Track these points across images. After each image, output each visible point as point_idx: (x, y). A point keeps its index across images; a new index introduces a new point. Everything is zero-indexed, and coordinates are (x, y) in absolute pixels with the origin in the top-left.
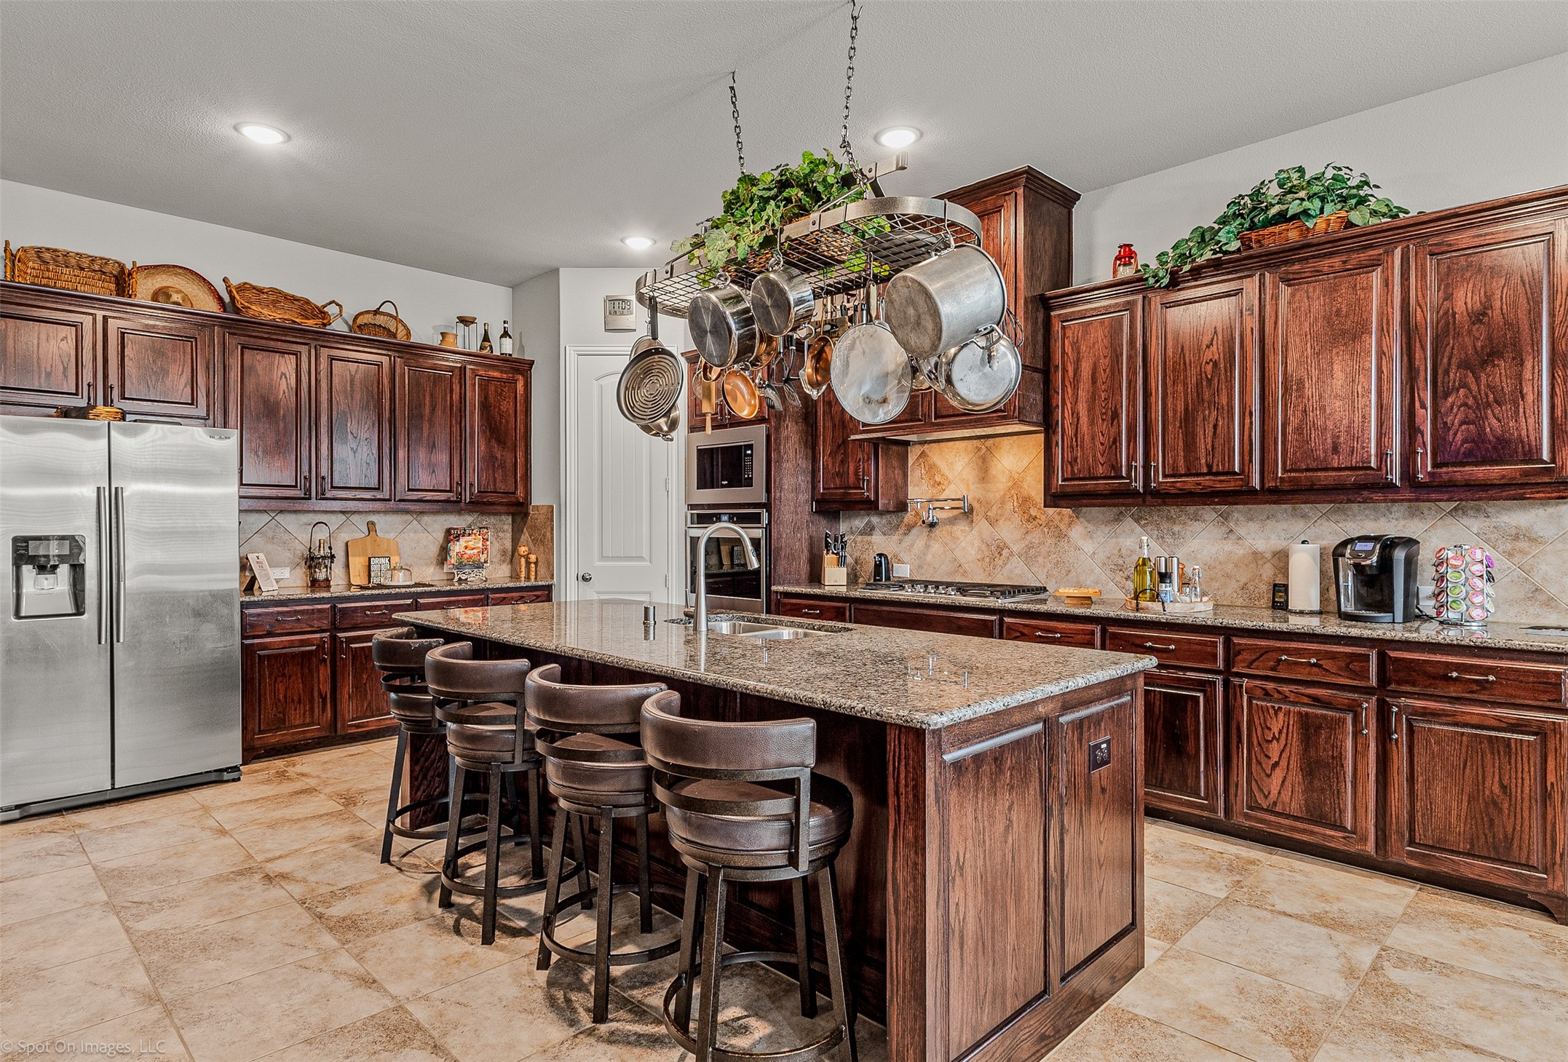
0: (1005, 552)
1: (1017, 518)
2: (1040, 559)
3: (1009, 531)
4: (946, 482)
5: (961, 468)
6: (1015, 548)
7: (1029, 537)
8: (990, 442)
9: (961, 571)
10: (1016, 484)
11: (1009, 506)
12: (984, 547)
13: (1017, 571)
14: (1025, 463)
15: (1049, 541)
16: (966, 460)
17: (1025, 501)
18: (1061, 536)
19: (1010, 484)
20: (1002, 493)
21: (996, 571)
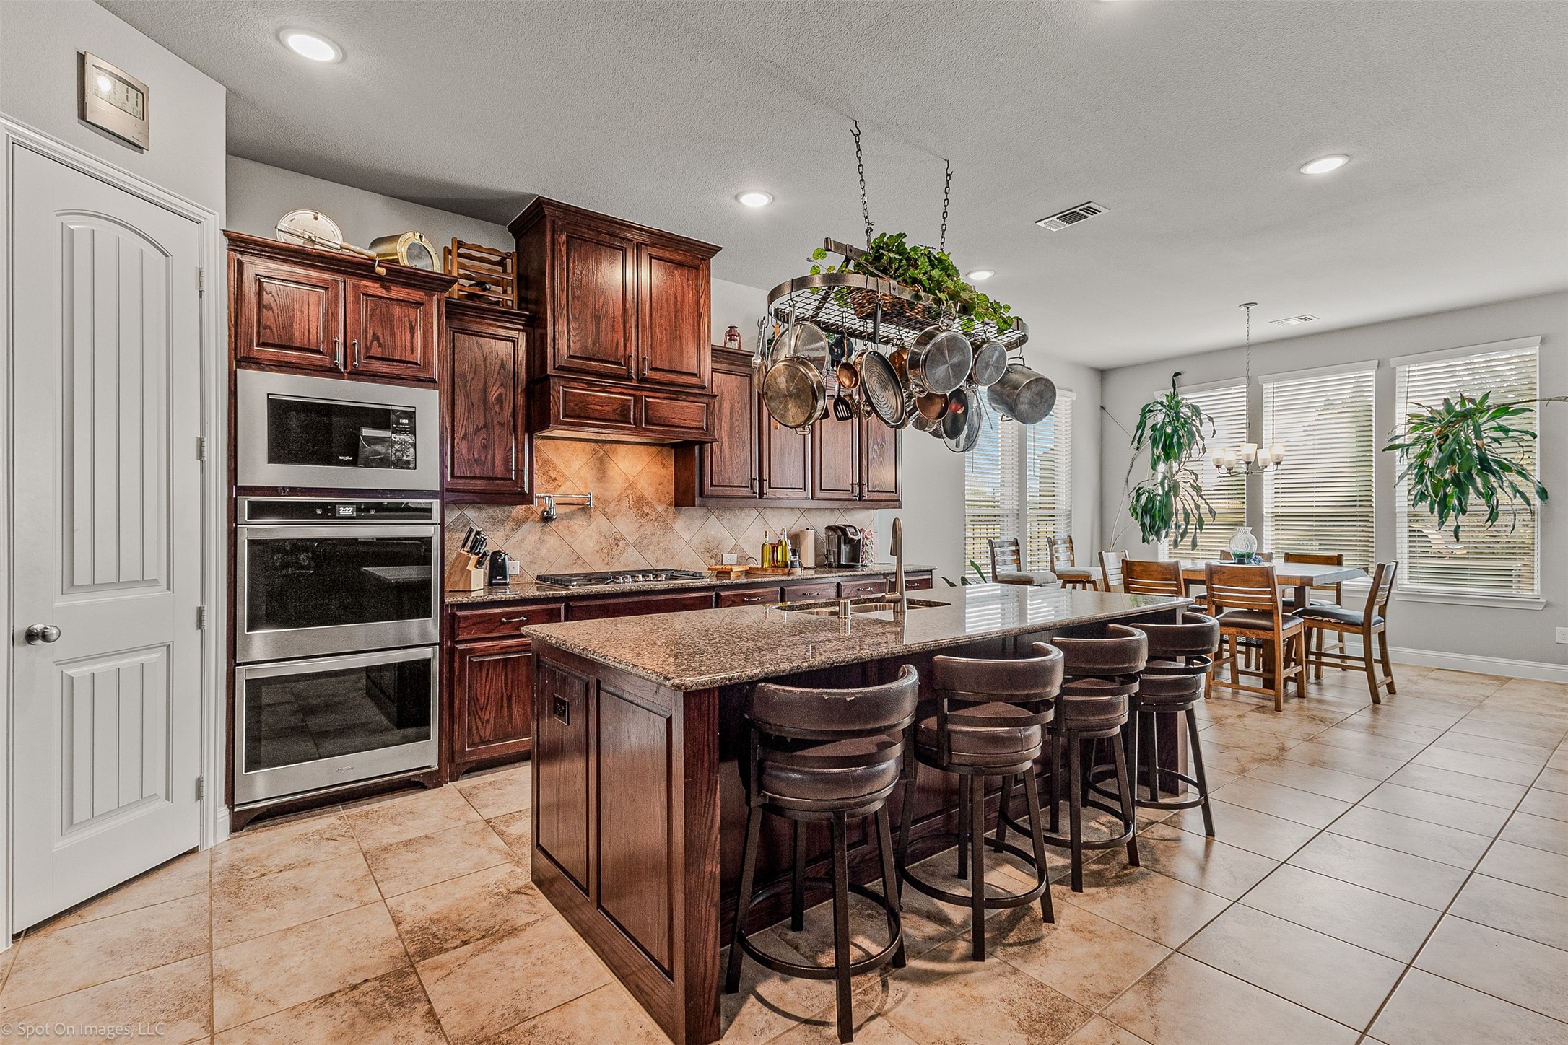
0: (622, 543)
1: (632, 514)
2: (651, 547)
3: (626, 525)
4: (562, 479)
5: (578, 467)
6: (631, 540)
7: (642, 530)
8: (607, 447)
9: (579, 562)
10: (632, 485)
11: (625, 504)
12: (602, 539)
13: (633, 559)
14: (639, 468)
15: (659, 533)
16: (584, 460)
17: (640, 501)
18: (668, 528)
19: (626, 485)
20: (619, 493)
21: (614, 560)
